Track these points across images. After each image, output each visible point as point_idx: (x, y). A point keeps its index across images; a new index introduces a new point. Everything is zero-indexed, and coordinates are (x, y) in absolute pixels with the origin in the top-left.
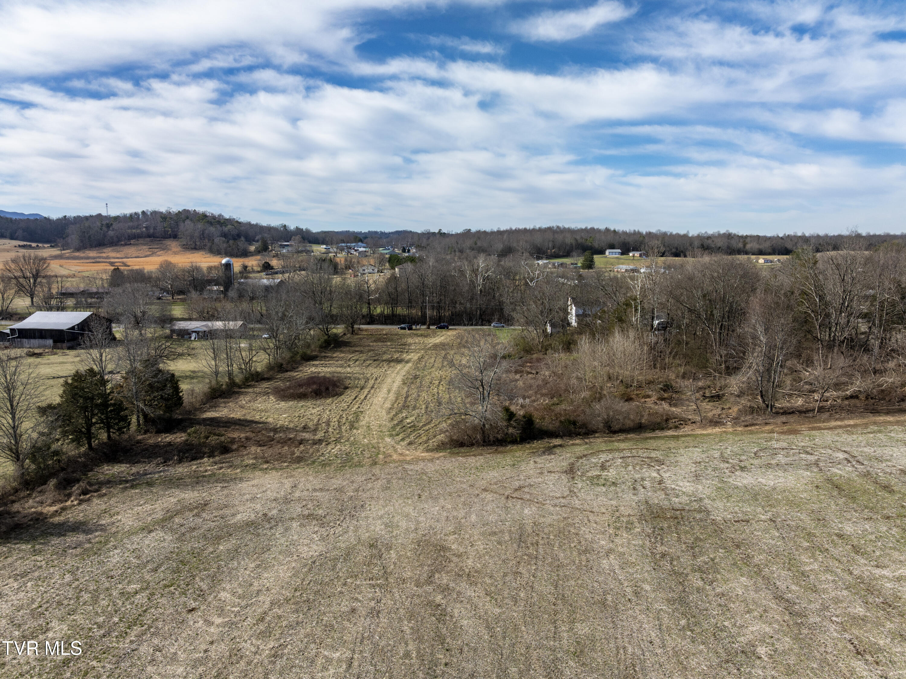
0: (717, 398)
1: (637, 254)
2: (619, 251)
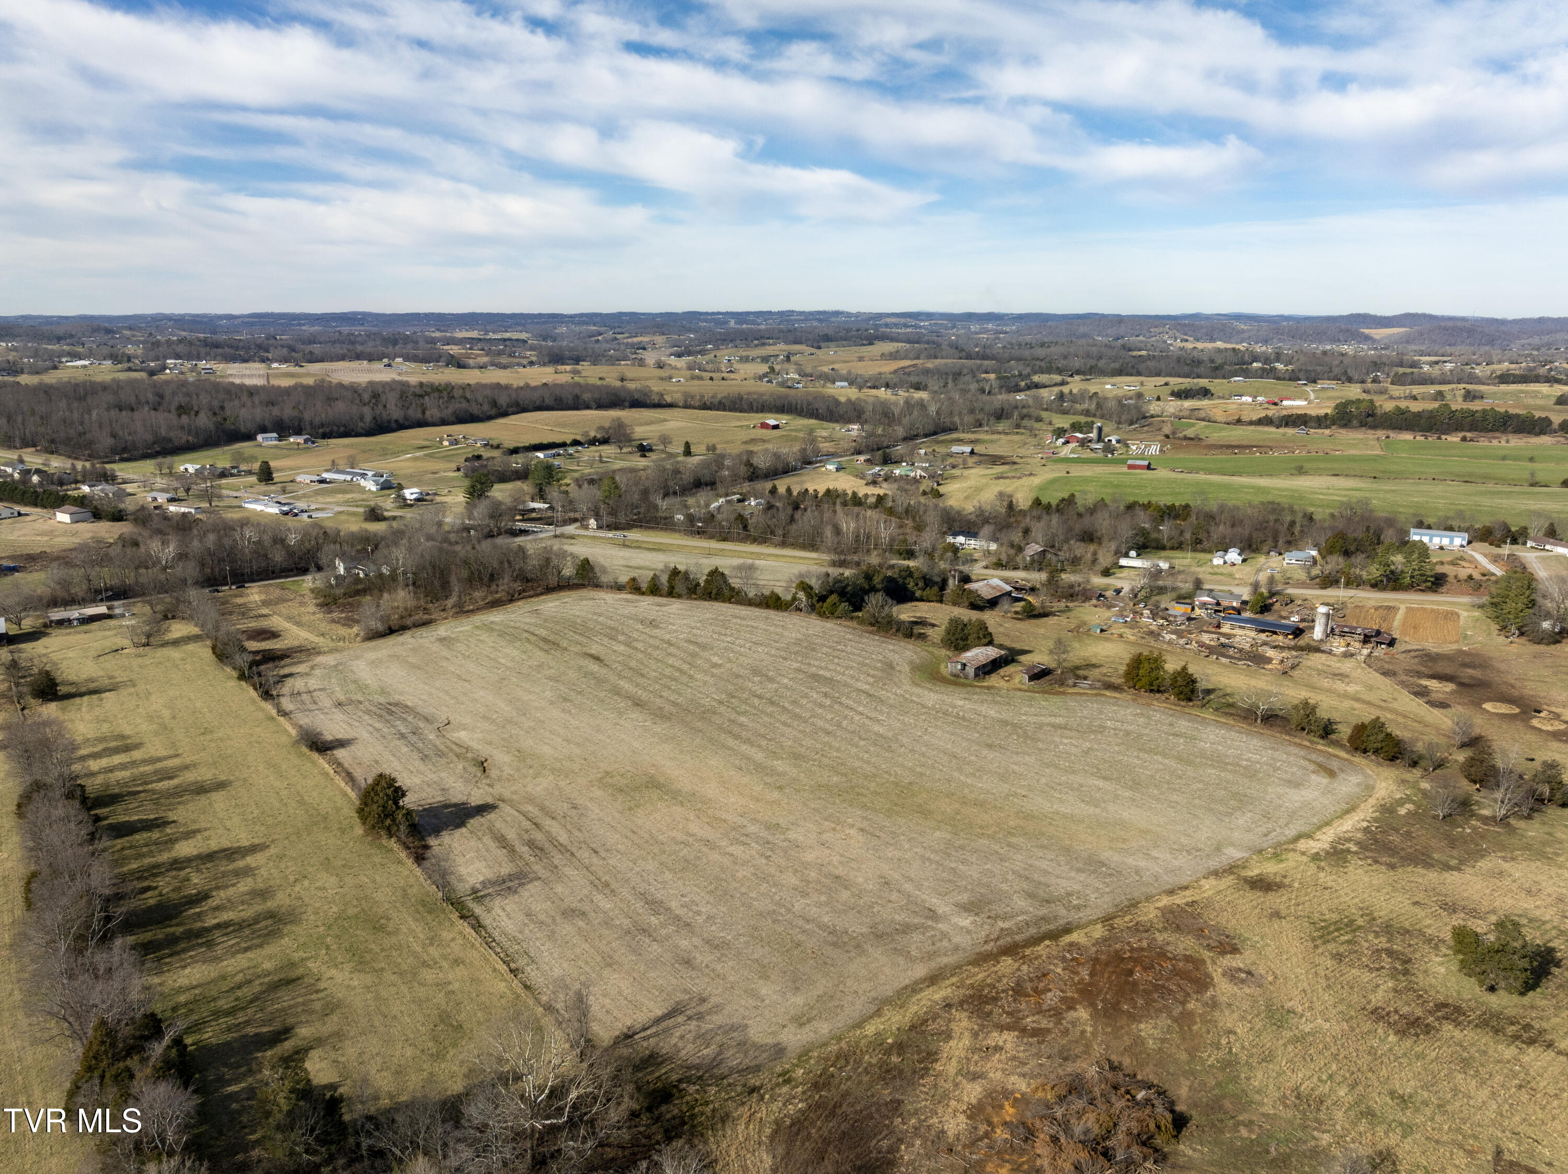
0: (444, 610)
1: (300, 440)
2: (275, 435)
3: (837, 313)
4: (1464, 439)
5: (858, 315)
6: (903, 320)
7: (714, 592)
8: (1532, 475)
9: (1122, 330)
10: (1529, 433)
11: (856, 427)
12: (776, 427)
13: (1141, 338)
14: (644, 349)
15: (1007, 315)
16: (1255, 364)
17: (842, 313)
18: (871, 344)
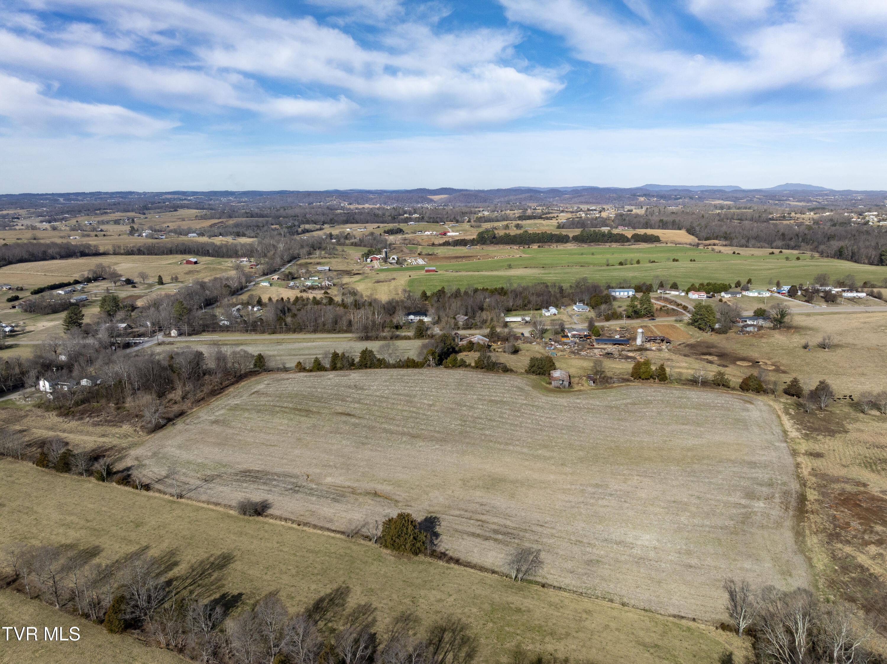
3: (131, 193)
4: (539, 247)
5: (145, 194)
6: (176, 196)
7: (369, 363)
8: (608, 261)
9: (311, 199)
10: (562, 242)
11: (245, 259)
12: (196, 263)
13: (322, 203)
14: (18, 218)
15: (236, 192)
16: (405, 215)
17: (134, 193)
18: (176, 210)
